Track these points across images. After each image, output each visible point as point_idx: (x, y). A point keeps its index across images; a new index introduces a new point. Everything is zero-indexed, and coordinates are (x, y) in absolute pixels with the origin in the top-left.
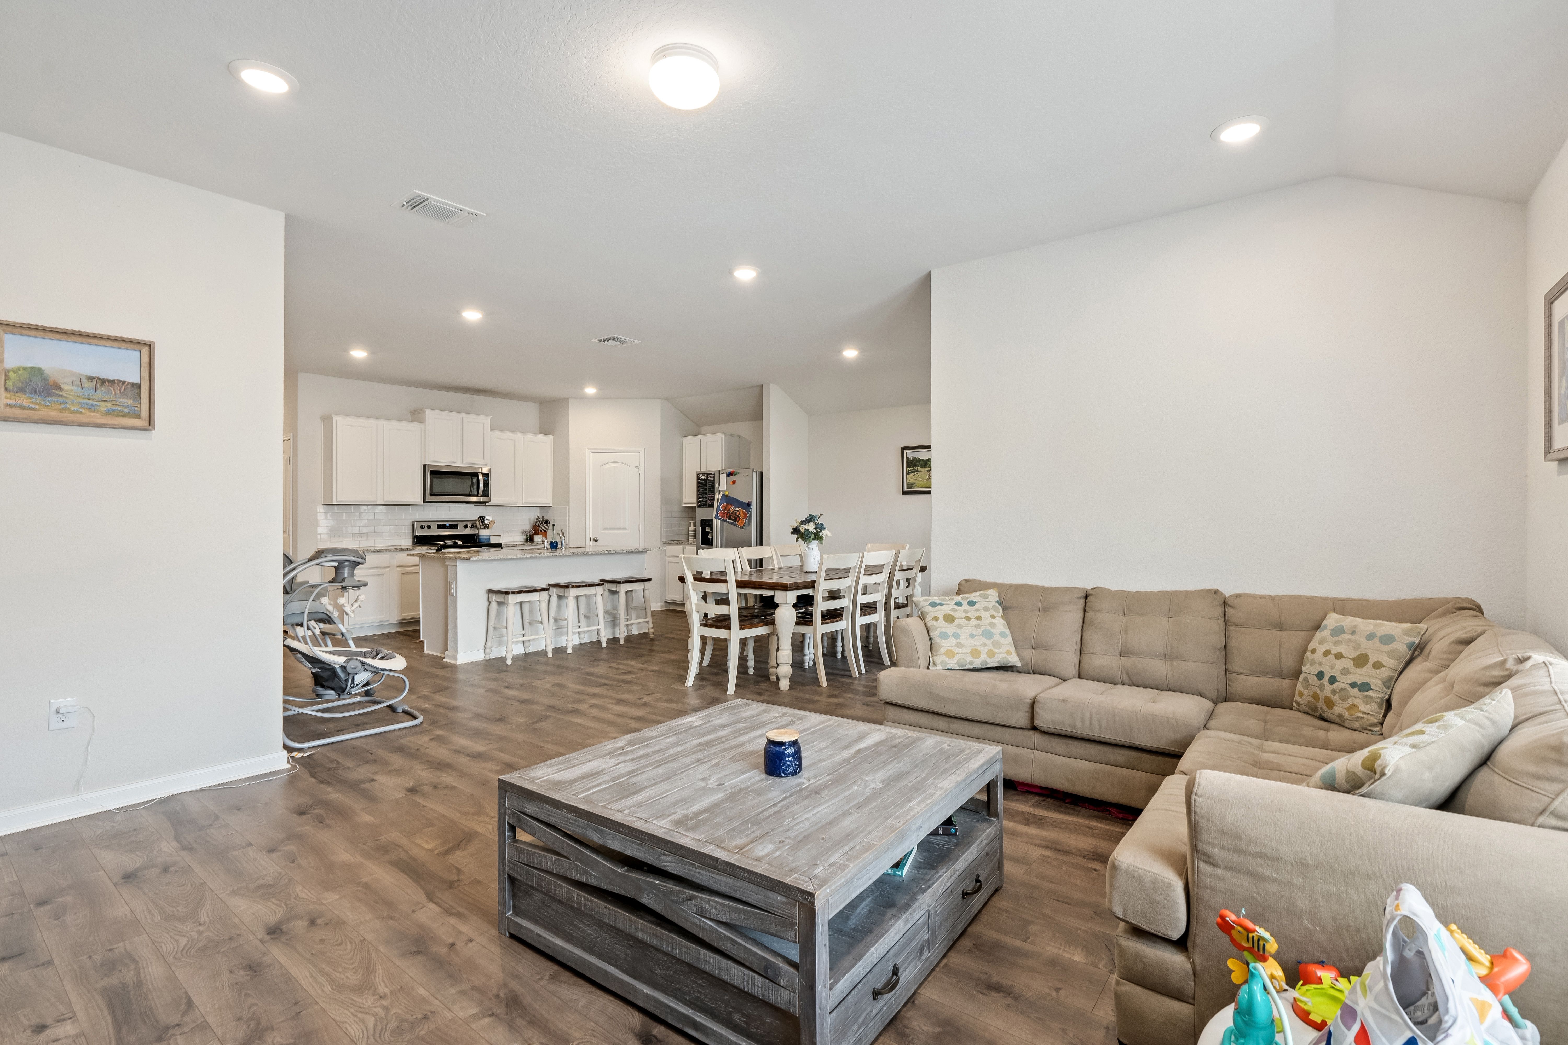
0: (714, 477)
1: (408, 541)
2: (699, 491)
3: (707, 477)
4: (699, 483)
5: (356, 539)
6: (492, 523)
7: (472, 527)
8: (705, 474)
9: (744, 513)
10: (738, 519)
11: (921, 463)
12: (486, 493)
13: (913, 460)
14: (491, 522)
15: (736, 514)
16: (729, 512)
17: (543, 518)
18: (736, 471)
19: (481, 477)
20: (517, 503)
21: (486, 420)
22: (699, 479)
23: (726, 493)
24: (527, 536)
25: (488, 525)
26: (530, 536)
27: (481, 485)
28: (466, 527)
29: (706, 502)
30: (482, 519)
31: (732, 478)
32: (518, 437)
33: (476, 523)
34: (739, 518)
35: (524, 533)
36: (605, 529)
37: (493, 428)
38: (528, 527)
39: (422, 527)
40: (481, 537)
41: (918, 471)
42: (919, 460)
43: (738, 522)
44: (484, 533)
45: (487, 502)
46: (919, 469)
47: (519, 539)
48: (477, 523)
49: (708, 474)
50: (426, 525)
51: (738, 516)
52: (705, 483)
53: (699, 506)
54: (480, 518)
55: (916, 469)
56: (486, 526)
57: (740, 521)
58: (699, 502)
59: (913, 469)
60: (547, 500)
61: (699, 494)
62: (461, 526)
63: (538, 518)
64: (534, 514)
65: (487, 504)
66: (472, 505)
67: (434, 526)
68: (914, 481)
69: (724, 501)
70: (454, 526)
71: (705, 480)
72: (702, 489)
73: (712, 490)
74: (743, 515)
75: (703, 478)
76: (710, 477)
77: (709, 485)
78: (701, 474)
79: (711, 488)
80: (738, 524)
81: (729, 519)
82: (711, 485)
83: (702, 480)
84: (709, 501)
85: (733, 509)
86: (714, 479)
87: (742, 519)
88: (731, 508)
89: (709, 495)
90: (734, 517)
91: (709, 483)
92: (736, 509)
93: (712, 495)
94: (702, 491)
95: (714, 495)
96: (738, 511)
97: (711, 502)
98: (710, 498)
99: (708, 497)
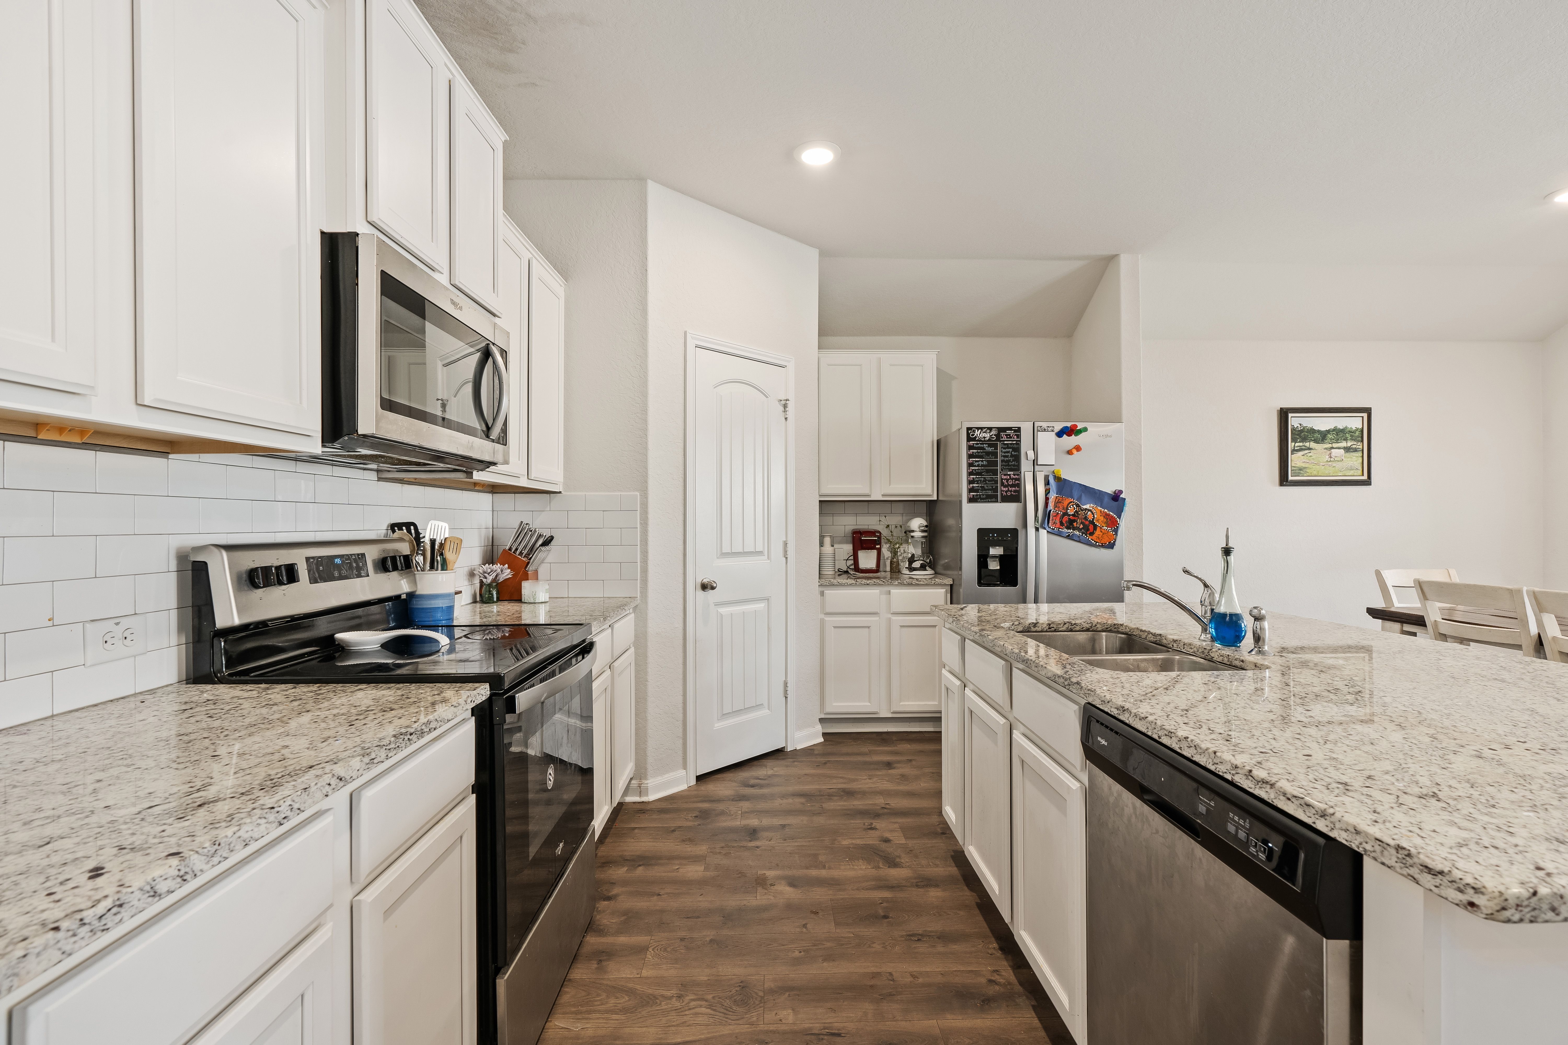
0: (1019, 436)
2: (970, 465)
3: (998, 436)
4: (970, 447)
8: (991, 429)
9: (1106, 516)
10: (1091, 527)
11: (1316, 435)
13: (1302, 431)
15: (1086, 518)
16: (1065, 514)
17: (530, 535)
18: (1080, 426)
20: (520, 477)
22: (969, 439)
23: (1058, 472)
29: (996, 490)
31: (1069, 441)
34: (1095, 527)
41: (1310, 449)
42: (1312, 431)
43: (1092, 534)
46: (1313, 445)
49: (1000, 430)
51: (1092, 522)
52: (990, 449)
53: (975, 499)
55: (1307, 444)
57: (1098, 532)
58: (972, 489)
59: (1301, 444)
61: (969, 474)
63: (520, 532)
68: (1304, 465)
69: (1052, 488)
71: (991, 443)
72: (982, 461)
73: (1014, 465)
74: (1102, 518)
75: (984, 437)
76: (1006, 435)
77: (1005, 453)
78: (978, 428)
79: (1009, 461)
80: (1094, 537)
81: (1068, 528)
82: (1009, 454)
83: (983, 441)
84: (1005, 489)
85: (1078, 506)
86: (1020, 441)
87: (1101, 528)
88: (1073, 505)
89: (1005, 475)
90: (1082, 523)
91: (1005, 448)
92: (1085, 507)
93: (1014, 475)
94: (982, 466)
95: (1018, 475)
96: (1089, 510)
97: (1011, 491)
98: (1007, 482)
99: (1002, 479)
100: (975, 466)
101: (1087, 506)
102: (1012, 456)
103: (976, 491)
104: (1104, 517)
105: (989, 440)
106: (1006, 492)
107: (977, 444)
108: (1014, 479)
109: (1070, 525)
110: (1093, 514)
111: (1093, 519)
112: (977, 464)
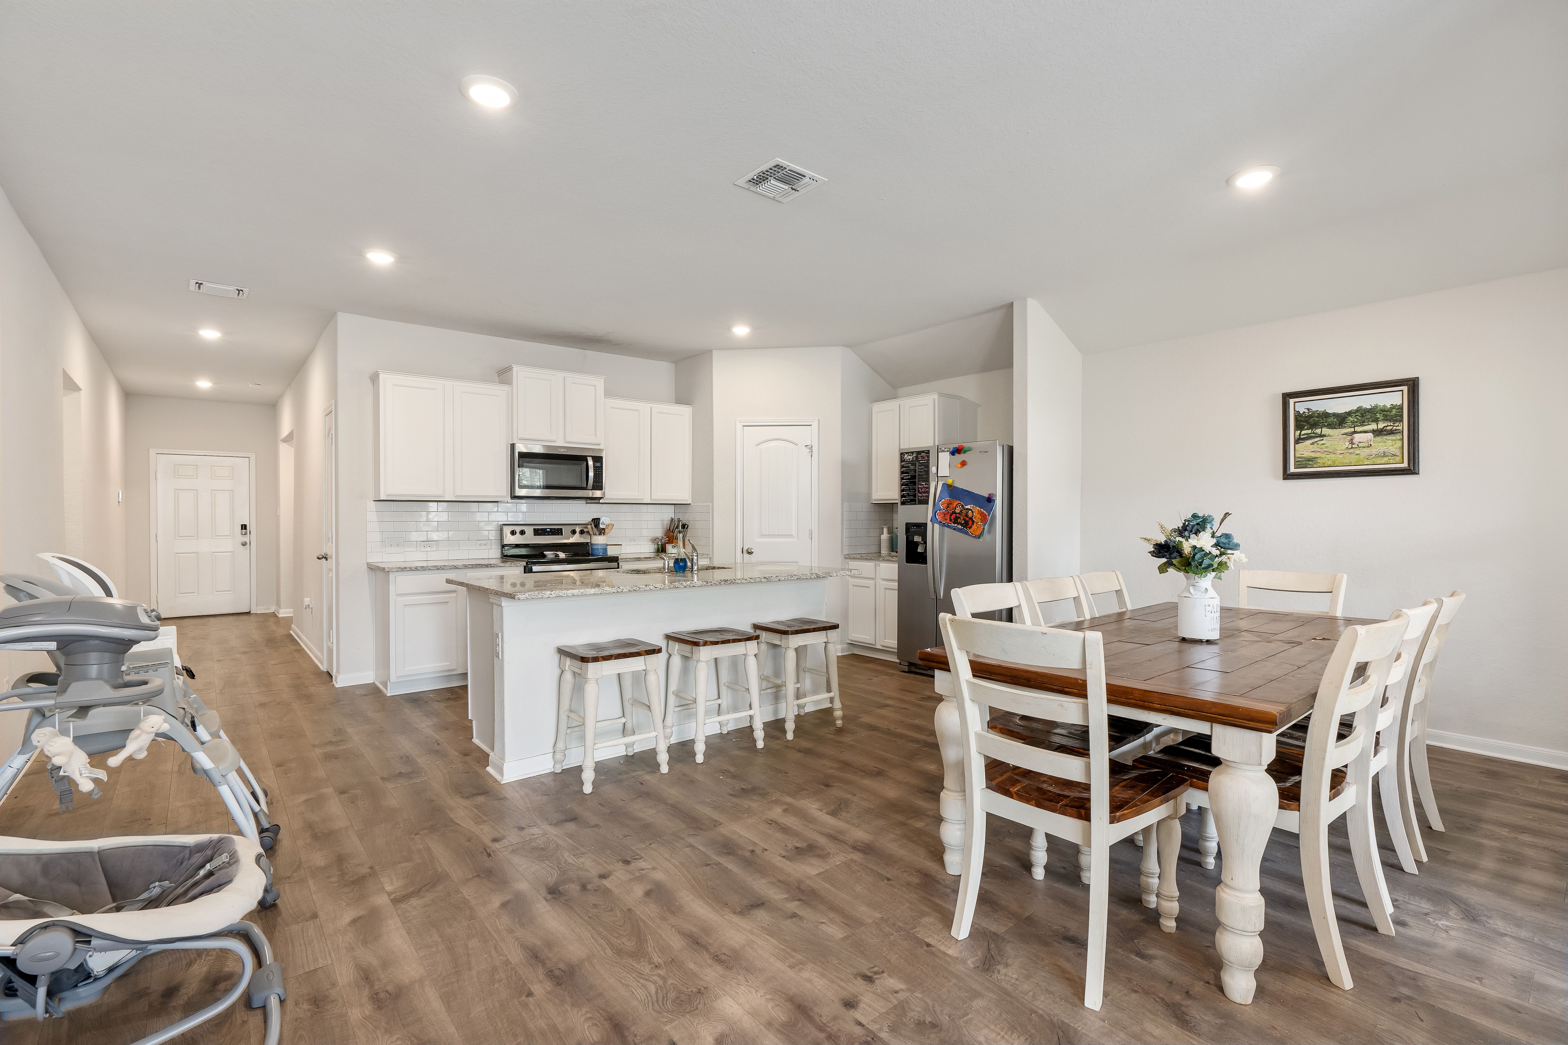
0: (928, 457)
1: (494, 553)
2: (902, 479)
3: (917, 457)
4: (902, 467)
5: (423, 549)
6: (610, 527)
7: (582, 532)
8: (912, 453)
9: (982, 514)
10: (970, 523)
11: (1330, 420)
12: (598, 484)
13: (1310, 417)
14: (608, 526)
15: (967, 516)
16: (954, 512)
17: (679, 521)
18: (966, 445)
19: (591, 463)
20: (642, 499)
21: (599, 383)
22: (902, 460)
23: (950, 481)
24: (658, 545)
25: (604, 529)
26: (662, 545)
27: (591, 474)
28: (574, 532)
29: (915, 496)
30: (596, 522)
31: (959, 458)
32: (644, 407)
33: (587, 528)
34: (973, 522)
35: (654, 540)
36: (763, 536)
37: (608, 394)
38: (659, 533)
39: (513, 533)
40: (595, 547)
41: (1321, 436)
42: (1326, 415)
43: (970, 528)
44: (598, 540)
45: (601, 498)
46: (1325, 431)
47: (648, 549)
48: (589, 527)
49: (919, 453)
50: (518, 529)
51: (971, 519)
52: (912, 467)
53: (903, 503)
54: (594, 520)
55: (1318, 431)
56: (602, 532)
57: (974, 527)
58: (903, 496)
59: (1309, 431)
60: (684, 495)
61: (902, 485)
62: (566, 531)
63: (672, 520)
64: (668, 514)
65: (601, 501)
66: (584, 502)
67: (529, 531)
68: (1313, 455)
69: (946, 494)
70: (557, 532)
71: (913, 463)
72: (908, 476)
73: (925, 478)
74: (979, 516)
75: (910, 459)
76: (921, 456)
77: (920, 469)
78: (906, 453)
79: (923, 475)
80: (971, 530)
81: (954, 523)
82: (923, 470)
83: (909, 462)
84: (920, 495)
85: (963, 506)
86: (929, 460)
87: (977, 523)
88: (959, 506)
89: (920, 485)
90: (964, 519)
91: (920, 466)
92: (966, 507)
93: (925, 484)
94: (908, 479)
95: (928, 484)
96: (970, 510)
97: (924, 496)
98: (921, 490)
99: (919, 488)
100: (905, 480)
101: (968, 507)
102: (924, 471)
103: (905, 497)
104: (980, 515)
105: (912, 461)
106: (921, 497)
107: (906, 464)
108: (925, 487)
109: (956, 521)
110: (972, 512)
111: (972, 516)
112: (905, 478)
